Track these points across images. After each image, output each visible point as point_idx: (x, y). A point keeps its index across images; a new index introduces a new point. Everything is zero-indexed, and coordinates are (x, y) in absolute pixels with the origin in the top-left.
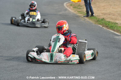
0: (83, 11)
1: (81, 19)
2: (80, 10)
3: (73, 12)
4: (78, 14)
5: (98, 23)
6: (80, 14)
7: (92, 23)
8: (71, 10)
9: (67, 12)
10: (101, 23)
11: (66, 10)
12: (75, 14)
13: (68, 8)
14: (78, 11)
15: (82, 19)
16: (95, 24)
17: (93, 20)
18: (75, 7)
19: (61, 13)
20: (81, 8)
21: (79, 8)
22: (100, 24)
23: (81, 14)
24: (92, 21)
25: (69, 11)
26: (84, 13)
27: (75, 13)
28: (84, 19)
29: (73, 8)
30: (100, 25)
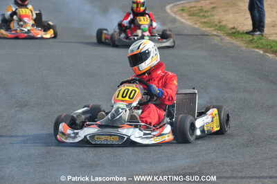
0: (214, 22)
1: (214, 39)
2: (205, 20)
3: (191, 24)
4: (203, 28)
5: (253, 46)
6: (208, 29)
7: (241, 47)
8: (186, 21)
10: (260, 46)
11: (174, 20)
13: (178, 18)
14: (201, 23)
15: (216, 38)
16: (247, 47)
17: (240, 39)
20: (207, 14)
21: (203, 16)
22: (257, 47)
23: (210, 27)
24: (238, 43)
25: (182, 23)
26: (216, 25)
27: (197, 26)
28: (219, 38)
29: (190, 15)
30: (258, 50)
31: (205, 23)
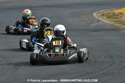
0: (122, 21)
2: (117, 20)
4: (116, 24)
8: (106, 21)
9: (100, 23)
11: (99, 21)
12: (112, 25)
13: (101, 19)
14: (114, 21)
18: (109, 17)
19: (94, 25)
20: (117, 17)
21: (116, 17)
25: (103, 22)
29: (107, 18)
31: (117, 21)
